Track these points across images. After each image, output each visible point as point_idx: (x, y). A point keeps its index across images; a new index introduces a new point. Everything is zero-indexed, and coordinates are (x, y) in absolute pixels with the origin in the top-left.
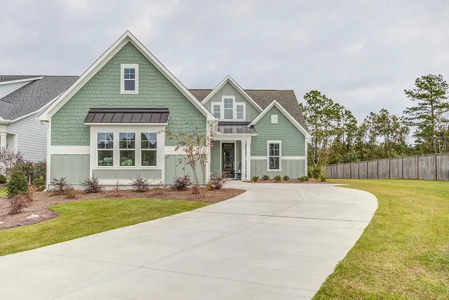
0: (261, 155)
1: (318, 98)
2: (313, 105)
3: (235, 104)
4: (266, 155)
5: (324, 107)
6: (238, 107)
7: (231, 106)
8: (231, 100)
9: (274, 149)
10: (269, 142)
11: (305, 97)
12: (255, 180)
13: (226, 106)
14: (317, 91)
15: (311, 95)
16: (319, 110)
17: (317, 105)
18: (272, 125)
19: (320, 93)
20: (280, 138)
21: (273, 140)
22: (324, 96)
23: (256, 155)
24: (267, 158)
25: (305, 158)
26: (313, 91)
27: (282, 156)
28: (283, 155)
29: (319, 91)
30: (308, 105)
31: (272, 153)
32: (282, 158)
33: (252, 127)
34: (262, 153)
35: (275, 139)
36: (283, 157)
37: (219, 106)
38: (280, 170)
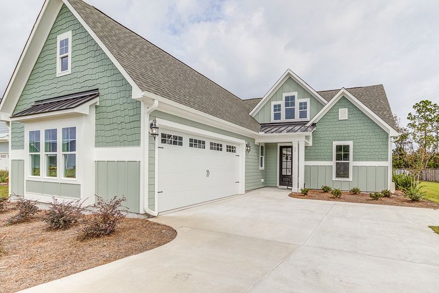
0: (325, 160)
1: (429, 107)
2: (423, 114)
3: (297, 101)
4: (332, 160)
5: (435, 114)
6: (301, 104)
7: (293, 104)
8: (293, 98)
9: (343, 153)
10: (335, 143)
11: (414, 107)
12: (305, 193)
13: (287, 104)
14: (427, 101)
15: (421, 105)
16: (430, 118)
17: (428, 113)
18: (340, 122)
19: (430, 102)
20: (351, 138)
21: (341, 140)
22: (435, 104)
23: (318, 160)
24: (333, 163)
25: (389, 164)
26: (423, 101)
27: (353, 160)
28: (355, 160)
29: (429, 101)
30: (418, 114)
31: (339, 157)
32: (352, 163)
33: (314, 125)
34: (326, 157)
35: (344, 140)
36: (354, 162)
37: (279, 106)
38: (351, 179)
